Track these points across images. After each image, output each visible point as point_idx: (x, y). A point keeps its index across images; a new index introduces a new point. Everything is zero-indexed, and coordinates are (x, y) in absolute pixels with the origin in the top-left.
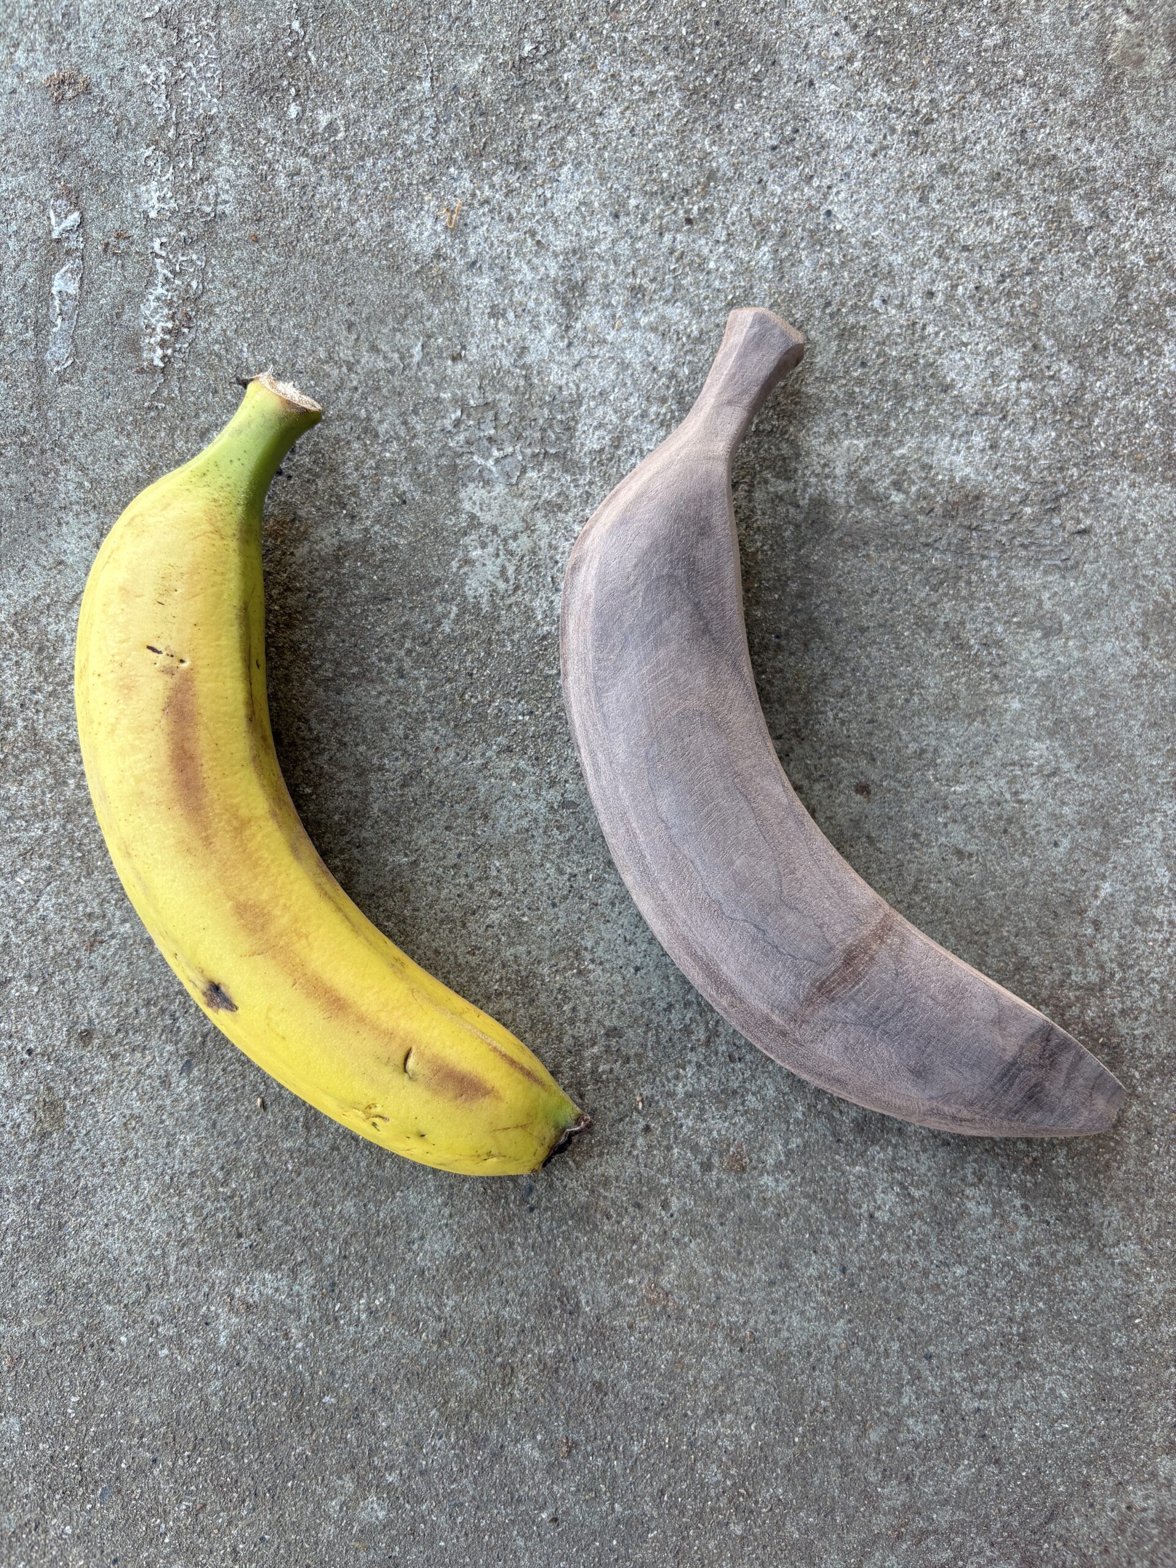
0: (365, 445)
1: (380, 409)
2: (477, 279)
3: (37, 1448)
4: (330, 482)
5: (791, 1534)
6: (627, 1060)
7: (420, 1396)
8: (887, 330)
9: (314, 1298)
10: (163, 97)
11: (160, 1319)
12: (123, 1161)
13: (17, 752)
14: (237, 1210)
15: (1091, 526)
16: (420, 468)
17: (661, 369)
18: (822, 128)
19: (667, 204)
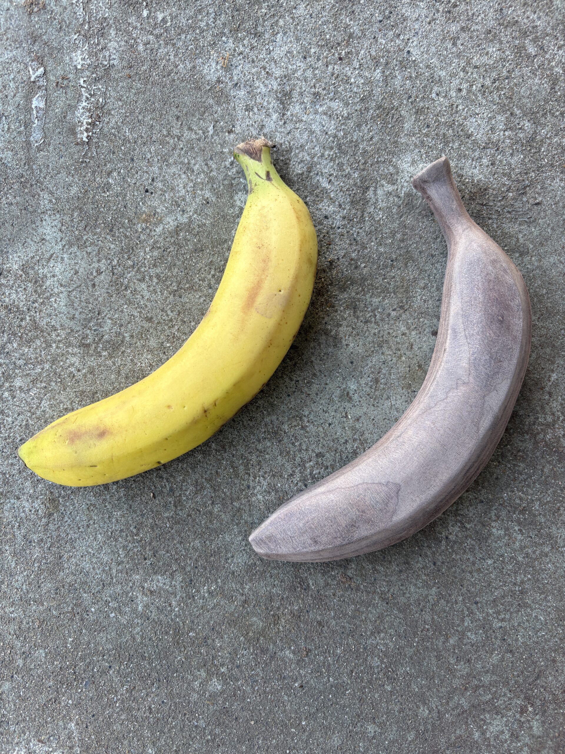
0: (188, 176)
1: (195, 158)
2: (238, 92)
3: (53, 664)
4: (172, 195)
5: (414, 689)
6: (327, 468)
7: (235, 631)
8: (440, 109)
9: (182, 587)
10: (82, 9)
11: (110, 599)
12: (88, 526)
13: (27, 332)
14: (144, 547)
15: (542, 201)
16: (215, 186)
17: (329, 133)
18: (404, 11)
19: (329, 51)
